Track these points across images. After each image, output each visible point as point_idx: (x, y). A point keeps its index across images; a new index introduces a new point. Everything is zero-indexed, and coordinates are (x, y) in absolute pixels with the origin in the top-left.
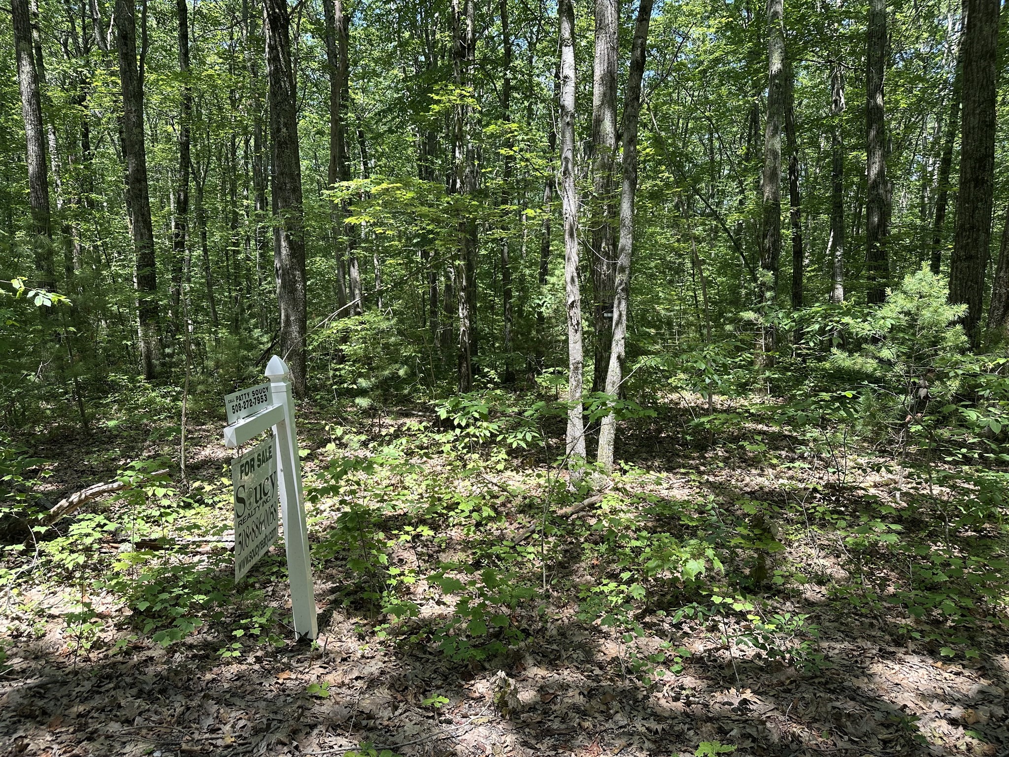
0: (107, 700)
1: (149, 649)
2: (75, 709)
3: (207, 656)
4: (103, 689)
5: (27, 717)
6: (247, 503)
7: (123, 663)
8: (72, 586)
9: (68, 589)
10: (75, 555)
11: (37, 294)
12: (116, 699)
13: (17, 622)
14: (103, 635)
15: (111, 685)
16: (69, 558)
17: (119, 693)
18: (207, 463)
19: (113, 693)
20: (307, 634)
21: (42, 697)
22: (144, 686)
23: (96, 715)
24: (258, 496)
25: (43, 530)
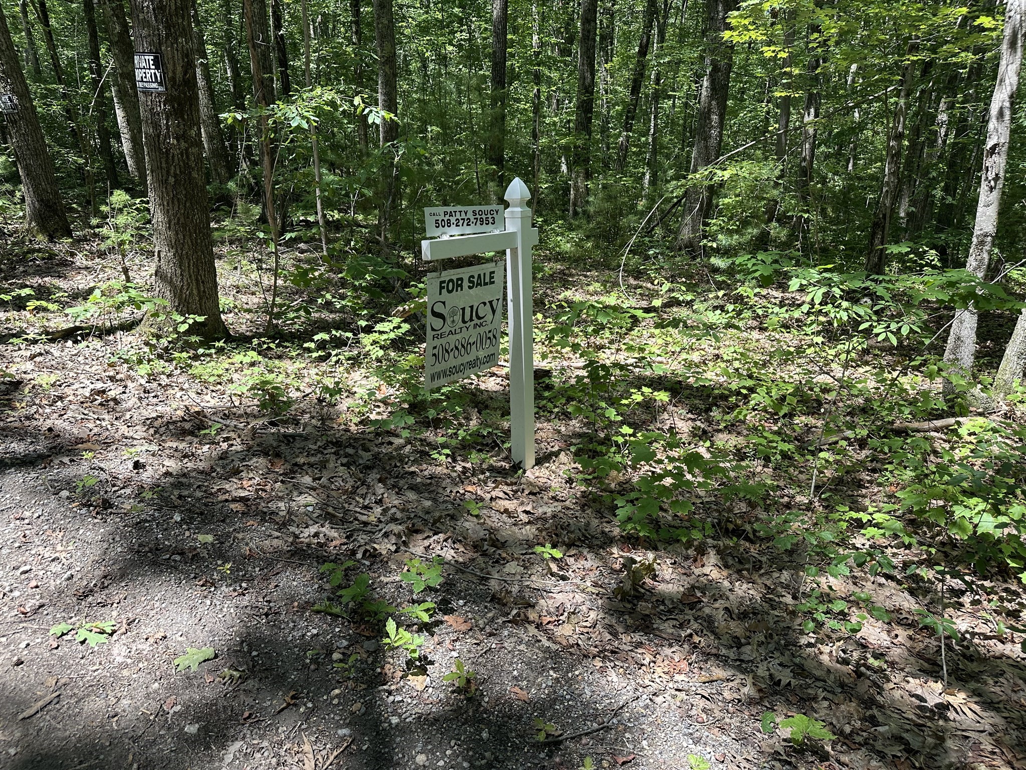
6: (449, 320)
11: (371, 111)
20: (521, 462)
24: (468, 317)
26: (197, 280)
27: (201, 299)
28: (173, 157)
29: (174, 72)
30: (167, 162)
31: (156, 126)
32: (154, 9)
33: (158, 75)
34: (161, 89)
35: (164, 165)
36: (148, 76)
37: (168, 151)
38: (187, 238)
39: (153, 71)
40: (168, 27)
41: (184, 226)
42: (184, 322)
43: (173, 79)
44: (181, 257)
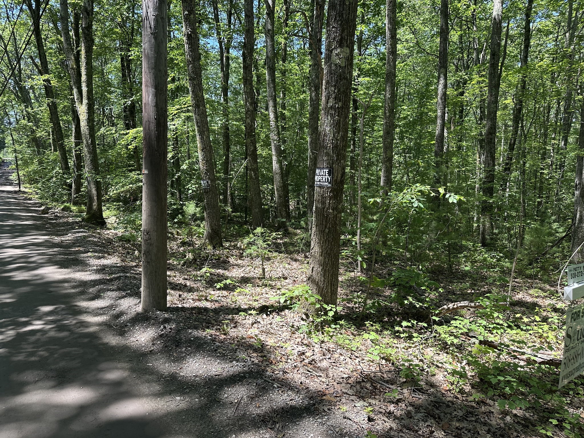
0: (471, 426)
1: (491, 406)
2: (454, 423)
3: (528, 427)
4: (469, 419)
5: (431, 416)
6: (572, 339)
7: (476, 408)
8: (447, 353)
9: (445, 354)
10: (452, 337)
11: (450, 196)
12: (476, 428)
13: (421, 363)
14: (465, 387)
15: (473, 419)
16: (449, 338)
17: (478, 426)
18: (520, 303)
19: (475, 424)
21: (437, 409)
22: (491, 428)
23: (466, 432)
24: (579, 336)
25: (437, 319)
26: (331, 284)
27: (331, 295)
28: (329, 219)
29: (337, 177)
30: (326, 222)
31: (323, 203)
32: (333, 148)
33: (329, 179)
34: (329, 185)
35: (324, 223)
36: (324, 179)
37: (327, 215)
38: (330, 261)
39: (327, 177)
40: (337, 156)
41: (329, 255)
42: (331, 310)
43: (336, 180)
44: (325, 271)
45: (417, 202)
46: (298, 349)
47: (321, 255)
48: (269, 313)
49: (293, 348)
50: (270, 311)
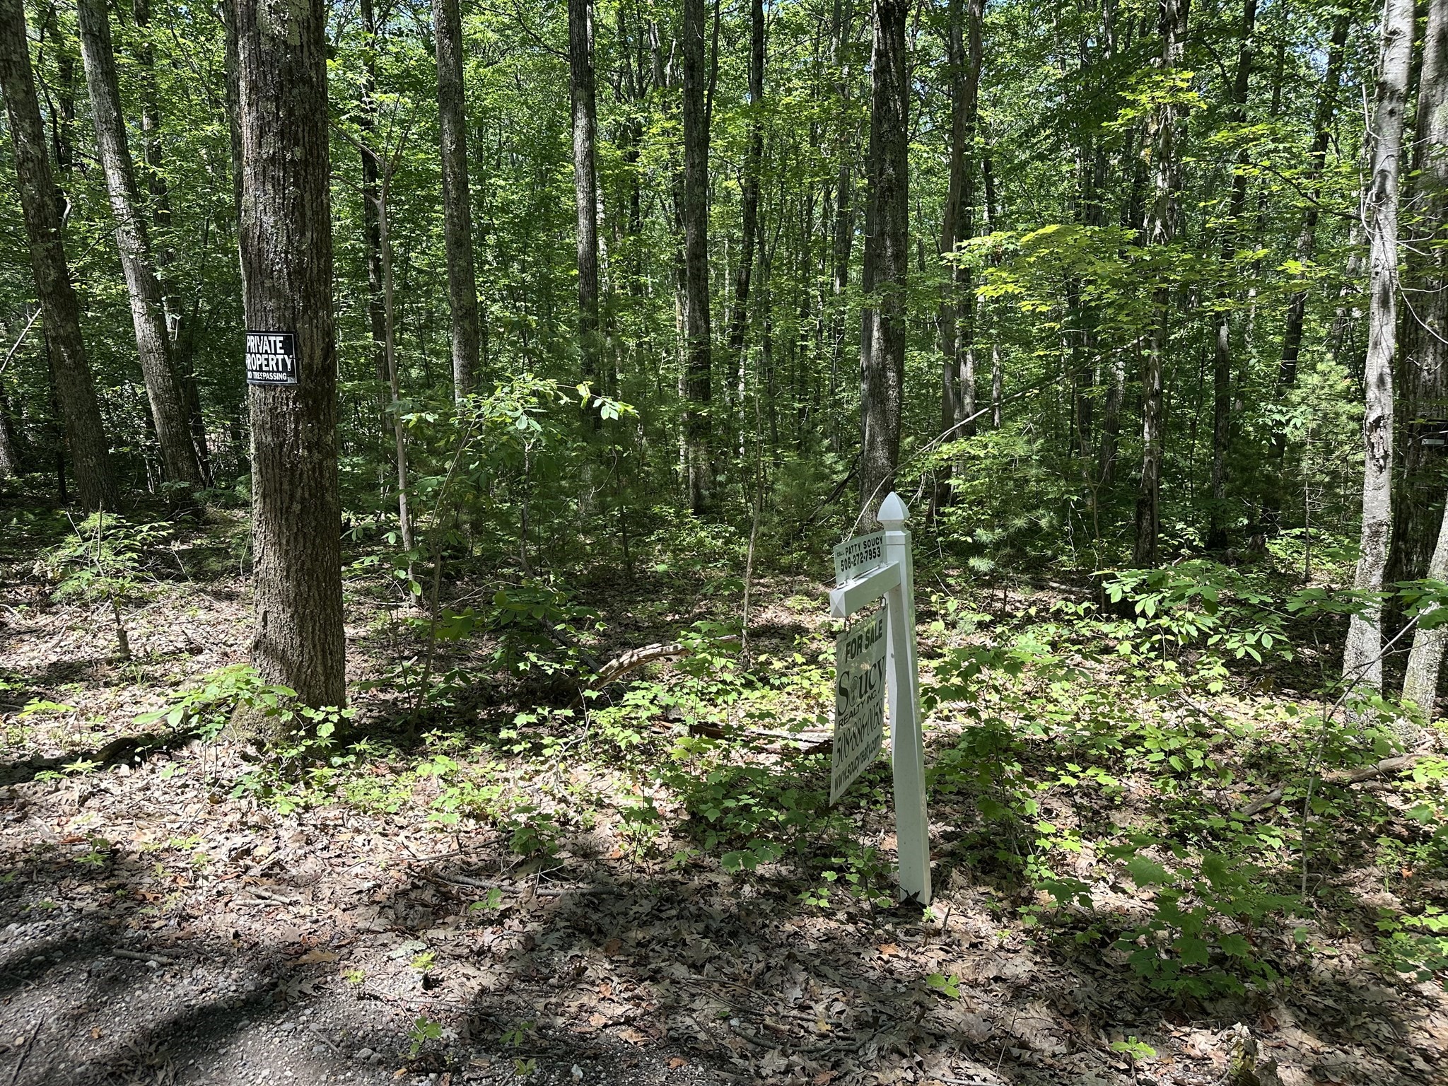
0: (669, 931)
1: (712, 871)
2: (633, 934)
3: (784, 898)
4: (664, 915)
5: (581, 931)
6: (851, 696)
7: (682, 884)
8: (621, 769)
9: (617, 773)
10: (629, 732)
11: (603, 404)
12: (679, 932)
13: (563, 805)
14: (658, 841)
15: (674, 912)
16: (622, 735)
17: (683, 925)
18: (770, 630)
19: (676, 923)
20: (916, 894)
21: (596, 910)
22: (711, 922)
23: (658, 948)
24: (863, 689)
25: (594, 695)
26: (323, 651)
27: (327, 679)
28: (301, 475)
29: (311, 357)
30: (291, 482)
31: (278, 431)
32: (289, 274)
33: (289, 362)
34: (290, 381)
35: (286, 487)
36: (272, 363)
37: (294, 466)
38: (313, 589)
39: (280, 357)
40: (306, 298)
41: (310, 573)
42: (326, 720)
43: (310, 365)
44: (302, 619)
45: (524, 417)
46: (229, 844)
47: (287, 577)
48: (137, 759)
49: (212, 844)
50: (141, 754)
